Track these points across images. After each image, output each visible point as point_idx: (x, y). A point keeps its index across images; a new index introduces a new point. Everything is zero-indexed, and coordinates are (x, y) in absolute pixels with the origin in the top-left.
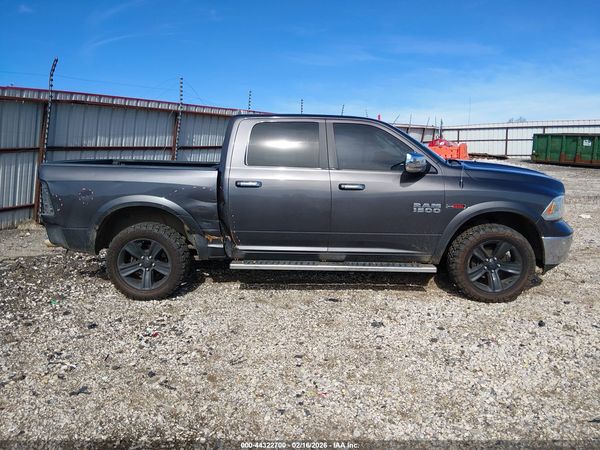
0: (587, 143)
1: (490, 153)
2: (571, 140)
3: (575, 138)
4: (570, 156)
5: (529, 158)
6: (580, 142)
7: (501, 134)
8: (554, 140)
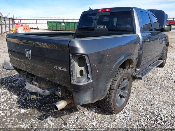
0: (63, 24)
1: (34, 28)
2: (59, 23)
3: (60, 23)
4: (59, 28)
5: (47, 29)
6: (61, 24)
7: (35, 21)
8: (54, 23)
